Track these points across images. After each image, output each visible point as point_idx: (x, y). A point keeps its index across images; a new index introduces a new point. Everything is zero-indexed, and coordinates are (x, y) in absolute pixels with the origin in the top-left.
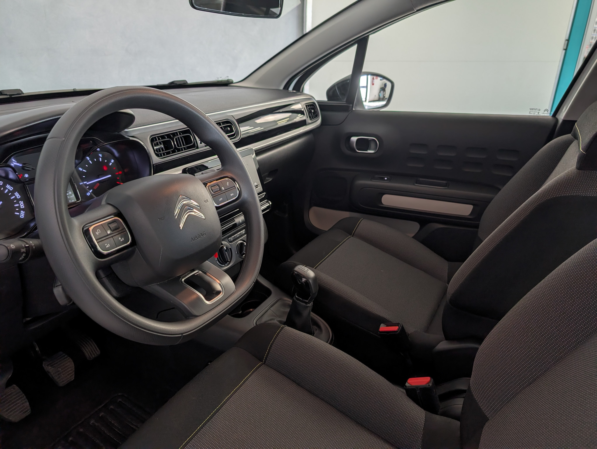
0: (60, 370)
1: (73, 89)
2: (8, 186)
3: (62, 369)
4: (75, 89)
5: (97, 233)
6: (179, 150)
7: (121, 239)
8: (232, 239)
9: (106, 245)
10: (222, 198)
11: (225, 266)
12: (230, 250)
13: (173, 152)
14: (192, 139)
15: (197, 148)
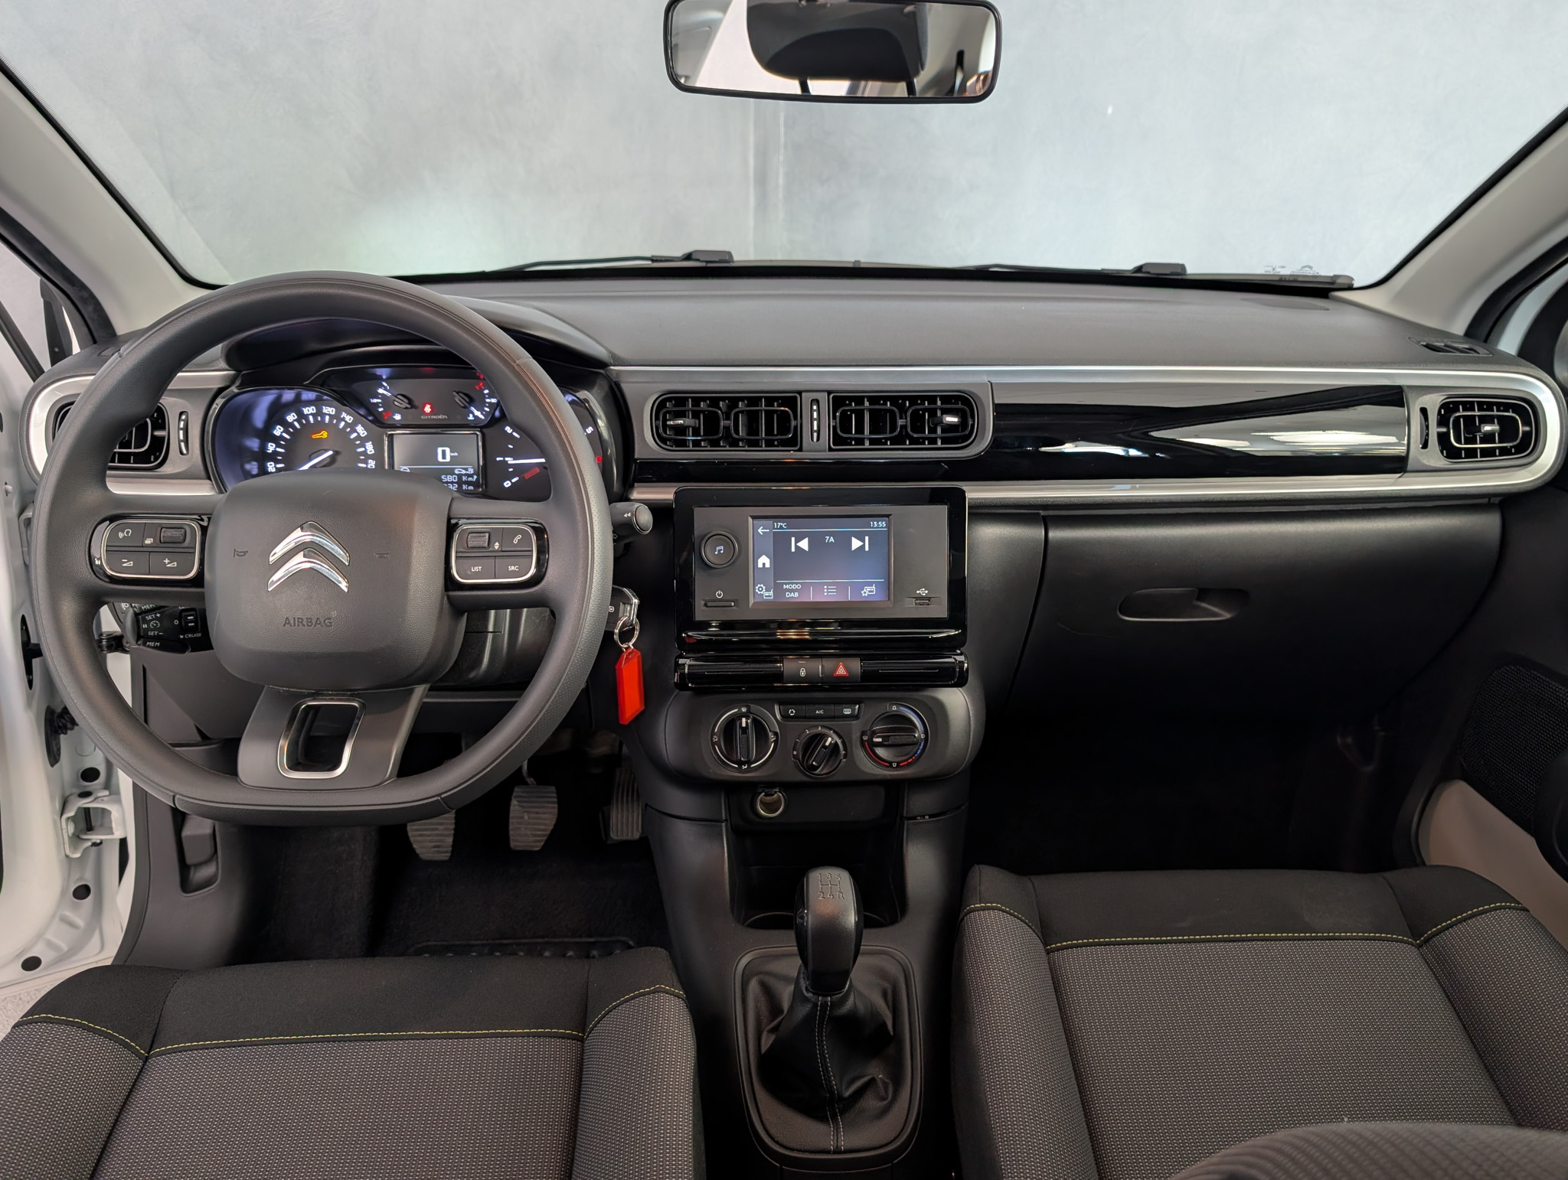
0: (526, 817)
1: (853, 260)
2: (360, 428)
3: (529, 818)
4: (859, 262)
5: (121, 535)
6: (734, 443)
7: (169, 563)
8: (792, 712)
9: (125, 562)
10: (480, 568)
11: (739, 770)
12: (772, 737)
13: (715, 444)
14: (793, 423)
15: (801, 450)
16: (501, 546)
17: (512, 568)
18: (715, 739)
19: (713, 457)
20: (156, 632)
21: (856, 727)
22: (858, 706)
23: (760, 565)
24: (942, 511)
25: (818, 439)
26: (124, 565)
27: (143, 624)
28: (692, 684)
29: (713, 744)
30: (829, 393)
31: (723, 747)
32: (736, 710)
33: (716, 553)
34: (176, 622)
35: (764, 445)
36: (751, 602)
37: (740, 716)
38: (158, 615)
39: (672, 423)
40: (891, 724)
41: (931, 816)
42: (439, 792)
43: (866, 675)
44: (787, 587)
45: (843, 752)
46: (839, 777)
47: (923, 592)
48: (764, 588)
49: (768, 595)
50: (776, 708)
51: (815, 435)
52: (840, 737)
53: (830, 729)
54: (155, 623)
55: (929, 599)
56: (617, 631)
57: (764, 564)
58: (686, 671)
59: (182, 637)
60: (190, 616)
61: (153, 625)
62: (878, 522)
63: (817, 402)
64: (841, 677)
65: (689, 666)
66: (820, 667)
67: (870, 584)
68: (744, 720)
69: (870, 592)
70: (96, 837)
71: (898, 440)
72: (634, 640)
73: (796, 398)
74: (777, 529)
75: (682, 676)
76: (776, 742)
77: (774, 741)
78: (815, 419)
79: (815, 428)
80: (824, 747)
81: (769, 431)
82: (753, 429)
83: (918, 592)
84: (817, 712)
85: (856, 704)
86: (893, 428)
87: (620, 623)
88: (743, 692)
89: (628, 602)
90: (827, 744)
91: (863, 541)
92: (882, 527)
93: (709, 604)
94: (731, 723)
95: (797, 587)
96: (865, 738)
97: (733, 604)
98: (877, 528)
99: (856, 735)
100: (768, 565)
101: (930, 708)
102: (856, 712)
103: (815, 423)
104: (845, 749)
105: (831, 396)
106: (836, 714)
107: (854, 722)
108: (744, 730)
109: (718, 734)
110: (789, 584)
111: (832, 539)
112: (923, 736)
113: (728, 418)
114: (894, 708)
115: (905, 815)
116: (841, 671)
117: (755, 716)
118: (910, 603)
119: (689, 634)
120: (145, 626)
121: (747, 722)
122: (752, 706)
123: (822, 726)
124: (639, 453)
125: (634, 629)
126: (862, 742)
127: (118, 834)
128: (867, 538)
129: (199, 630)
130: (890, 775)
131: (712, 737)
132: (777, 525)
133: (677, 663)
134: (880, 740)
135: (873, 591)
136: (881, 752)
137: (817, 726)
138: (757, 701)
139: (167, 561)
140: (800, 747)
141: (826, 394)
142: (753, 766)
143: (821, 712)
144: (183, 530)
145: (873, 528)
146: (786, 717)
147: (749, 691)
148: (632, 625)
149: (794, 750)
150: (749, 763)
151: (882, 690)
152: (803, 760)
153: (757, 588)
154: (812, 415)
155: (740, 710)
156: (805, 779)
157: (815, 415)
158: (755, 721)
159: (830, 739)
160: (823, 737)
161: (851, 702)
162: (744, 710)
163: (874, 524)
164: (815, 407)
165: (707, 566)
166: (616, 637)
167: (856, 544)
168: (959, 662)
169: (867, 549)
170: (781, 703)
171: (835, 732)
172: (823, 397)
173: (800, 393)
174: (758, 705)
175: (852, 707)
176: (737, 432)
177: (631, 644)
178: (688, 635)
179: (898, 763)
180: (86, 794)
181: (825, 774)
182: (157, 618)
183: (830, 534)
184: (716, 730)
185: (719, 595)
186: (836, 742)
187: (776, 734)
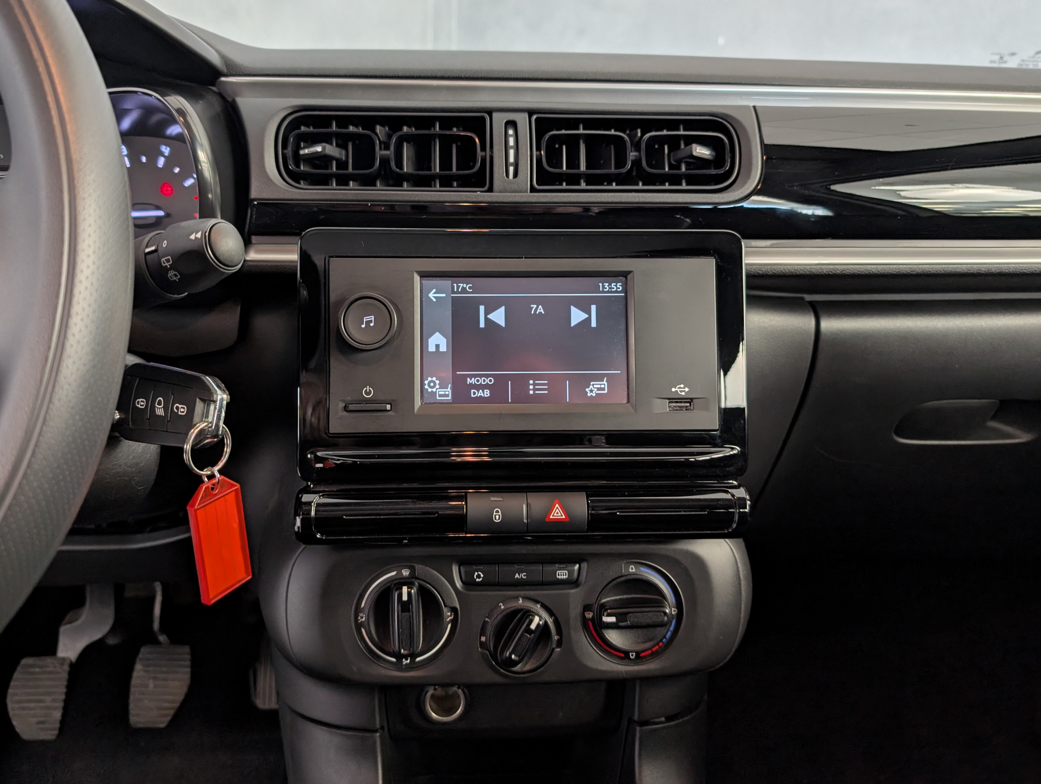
0: (151, 685)
3: (155, 686)
6: (396, 180)
8: (479, 576)
11: (398, 666)
12: (448, 616)
13: (368, 181)
14: (479, 154)
15: (490, 190)
18: (363, 618)
19: (364, 198)
21: (575, 598)
22: (577, 566)
23: (432, 348)
24: (707, 267)
25: (516, 175)
28: (322, 535)
29: (359, 626)
30: (531, 112)
31: (375, 636)
32: (394, 573)
33: (363, 326)
35: (438, 186)
36: (418, 403)
37: (398, 584)
39: (307, 151)
40: (626, 594)
41: (669, 719)
43: (594, 521)
44: (473, 381)
45: (556, 638)
46: (548, 675)
47: (681, 390)
48: (437, 382)
49: (445, 393)
50: (455, 569)
51: (511, 169)
52: (551, 613)
53: (537, 602)
55: (690, 400)
56: (188, 447)
57: (437, 346)
58: (313, 513)
62: (610, 284)
63: (512, 124)
64: (558, 522)
65: (318, 505)
66: (525, 507)
67: (600, 378)
68: (405, 589)
69: (599, 389)
71: (626, 180)
72: (221, 464)
73: (483, 119)
74: (457, 292)
75: (306, 521)
76: (454, 622)
77: (452, 621)
78: (512, 147)
79: (512, 159)
80: (528, 631)
81: (446, 163)
82: (422, 160)
83: (673, 390)
84: (517, 576)
85: (575, 563)
86: (620, 163)
87: (194, 433)
88: (406, 545)
89: (208, 399)
90: (533, 626)
91: (589, 312)
92: (616, 292)
93: (351, 407)
94: (384, 597)
95: (487, 381)
96: (589, 615)
97: (388, 407)
98: (608, 292)
99: (575, 611)
100: (443, 348)
101: (686, 570)
102: (576, 574)
103: (512, 153)
104: (559, 631)
105: (534, 117)
106: (546, 579)
107: (573, 591)
108: (406, 607)
109: (366, 611)
110: (475, 376)
111: (541, 310)
112: (674, 611)
113: (387, 148)
114: (632, 569)
115: (636, 718)
116: (557, 513)
117: (422, 583)
118: (662, 407)
119: (319, 454)
121: (409, 594)
122: (418, 567)
123: (524, 598)
124: (257, 191)
125: (221, 444)
126: (584, 621)
128: (594, 308)
130: (626, 672)
131: (356, 616)
132: (458, 287)
133: (298, 499)
134: (612, 619)
135: (603, 389)
136: (614, 637)
137: (517, 598)
138: (426, 560)
140: (490, 630)
141: (526, 115)
142: (418, 659)
143: (523, 576)
145: (603, 292)
146: (469, 583)
147: (413, 543)
148: (216, 436)
149: (483, 633)
150: (413, 656)
151: (615, 543)
152: (496, 647)
153: (426, 382)
154: (506, 142)
155: (400, 573)
156: (498, 679)
157: (511, 141)
158: (422, 591)
159: (537, 619)
160: (527, 614)
161: (567, 560)
162: (406, 573)
163: (603, 286)
164: (511, 132)
165: (348, 349)
166: (187, 457)
167: (577, 316)
168: (739, 499)
169: (594, 324)
170: (462, 562)
171: (544, 606)
172: (522, 120)
173: (490, 112)
174: (427, 566)
175: (569, 568)
176: (399, 165)
177: (216, 469)
178: (316, 456)
179: (638, 654)
181: (530, 671)
183: (538, 301)
184: (363, 605)
185: (368, 393)
186: (546, 623)
187: (454, 610)
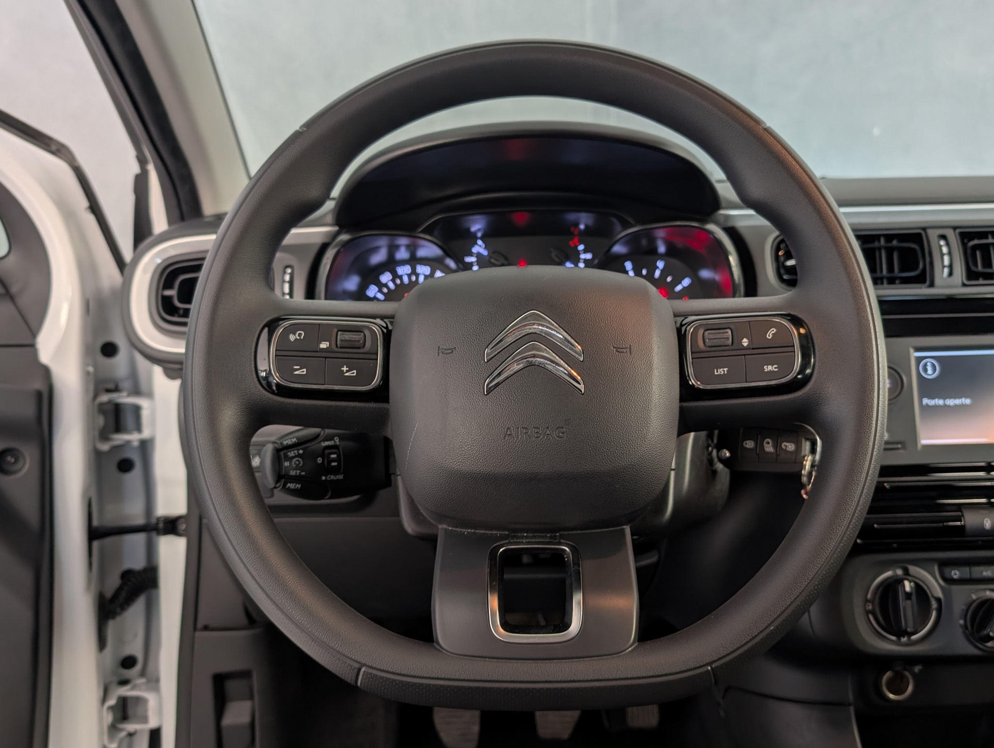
5: (292, 338)
7: (347, 371)
8: (956, 574)
9: (297, 370)
10: (726, 369)
11: (898, 643)
12: (934, 604)
14: (921, 259)
15: (932, 285)
16: (751, 342)
17: (769, 368)
18: (869, 606)
20: (298, 472)
25: (951, 275)
26: (296, 373)
27: (285, 461)
29: (867, 613)
30: (955, 228)
31: (879, 617)
32: (890, 573)
34: (320, 460)
35: (885, 283)
36: (920, 443)
37: (898, 579)
38: (301, 452)
39: (786, 263)
42: (708, 660)
50: (938, 569)
51: (947, 270)
54: (298, 461)
59: (324, 478)
60: (333, 453)
61: (295, 464)
63: (945, 237)
68: (907, 583)
70: (131, 727)
73: (920, 234)
76: (939, 609)
77: (937, 608)
78: (946, 255)
79: (946, 263)
81: (891, 269)
84: (984, 573)
88: (899, 550)
103: (946, 258)
105: (959, 231)
108: (908, 596)
109: (872, 601)
117: (915, 580)
120: (287, 464)
121: (910, 586)
122: (911, 568)
123: (991, 590)
127: (153, 724)
129: (342, 471)
131: (865, 604)
137: (985, 590)
138: (916, 562)
139: (345, 369)
140: (968, 615)
141: (953, 229)
142: (913, 637)
143: (989, 573)
144: (362, 334)
146: (949, 579)
147: (903, 548)
149: (961, 618)
150: (909, 634)
152: (973, 630)
154: (941, 250)
157: (945, 250)
158: (916, 585)
162: (899, 571)
164: (943, 243)
170: (941, 564)
172: (952, 236)
173: (924, 229)
174: (917, 567)
180: (124, 682)
182: (299, 456)
184: (870, 596)
187: (938, 600)
